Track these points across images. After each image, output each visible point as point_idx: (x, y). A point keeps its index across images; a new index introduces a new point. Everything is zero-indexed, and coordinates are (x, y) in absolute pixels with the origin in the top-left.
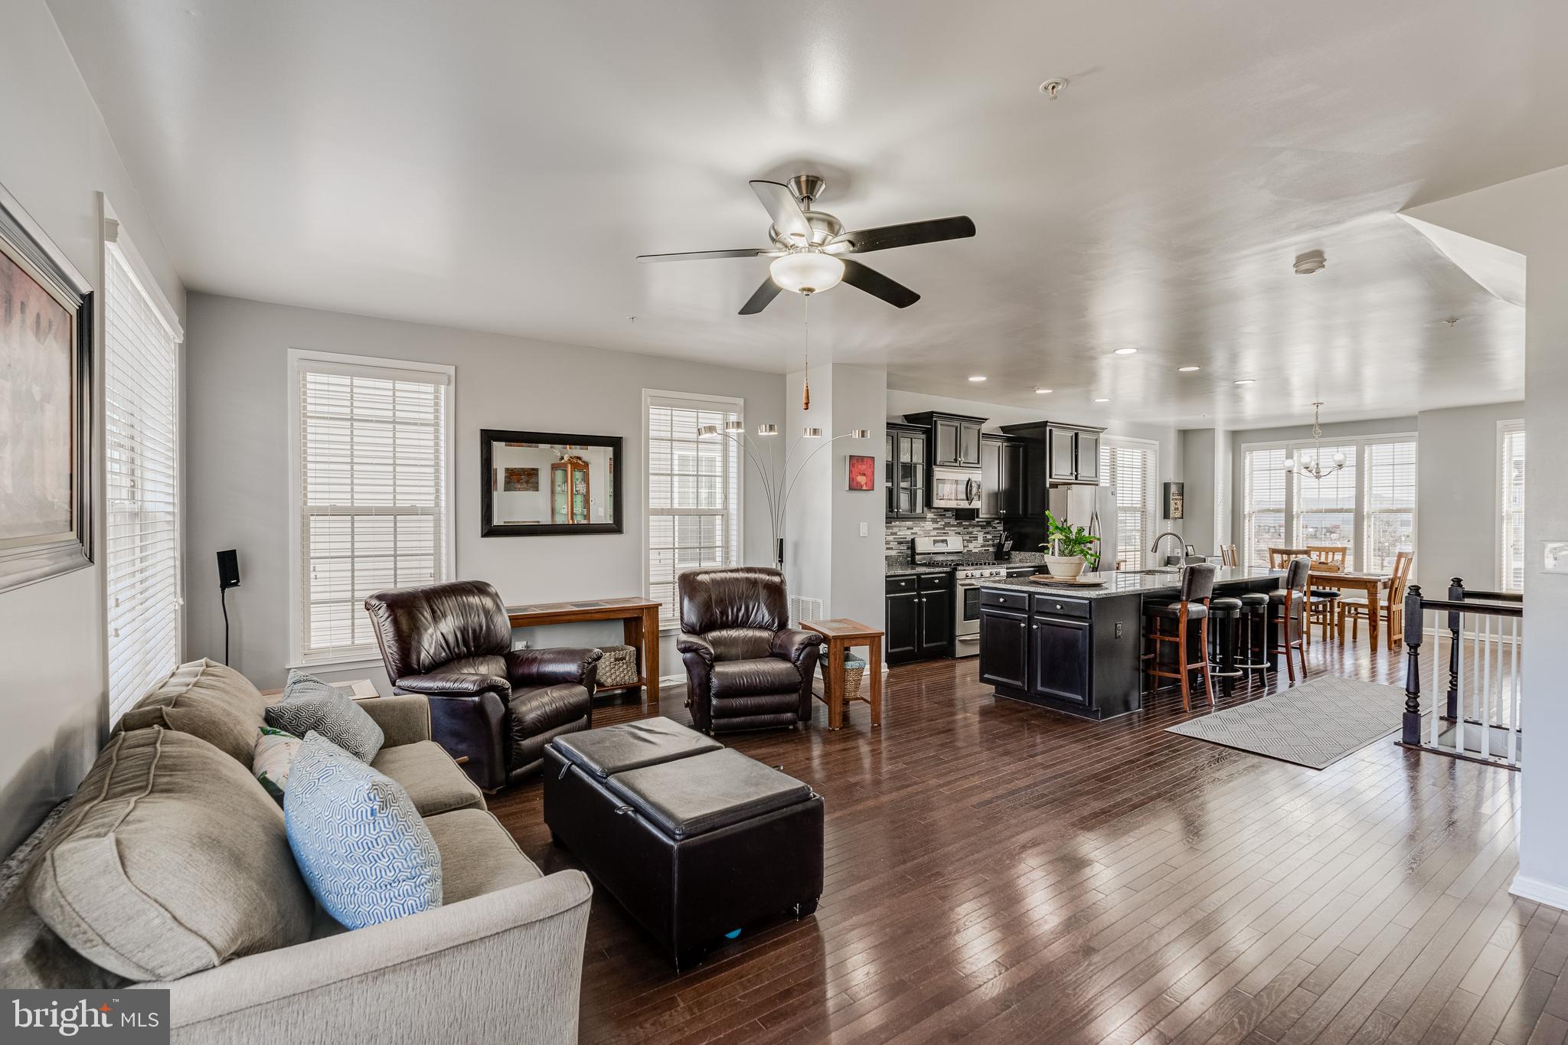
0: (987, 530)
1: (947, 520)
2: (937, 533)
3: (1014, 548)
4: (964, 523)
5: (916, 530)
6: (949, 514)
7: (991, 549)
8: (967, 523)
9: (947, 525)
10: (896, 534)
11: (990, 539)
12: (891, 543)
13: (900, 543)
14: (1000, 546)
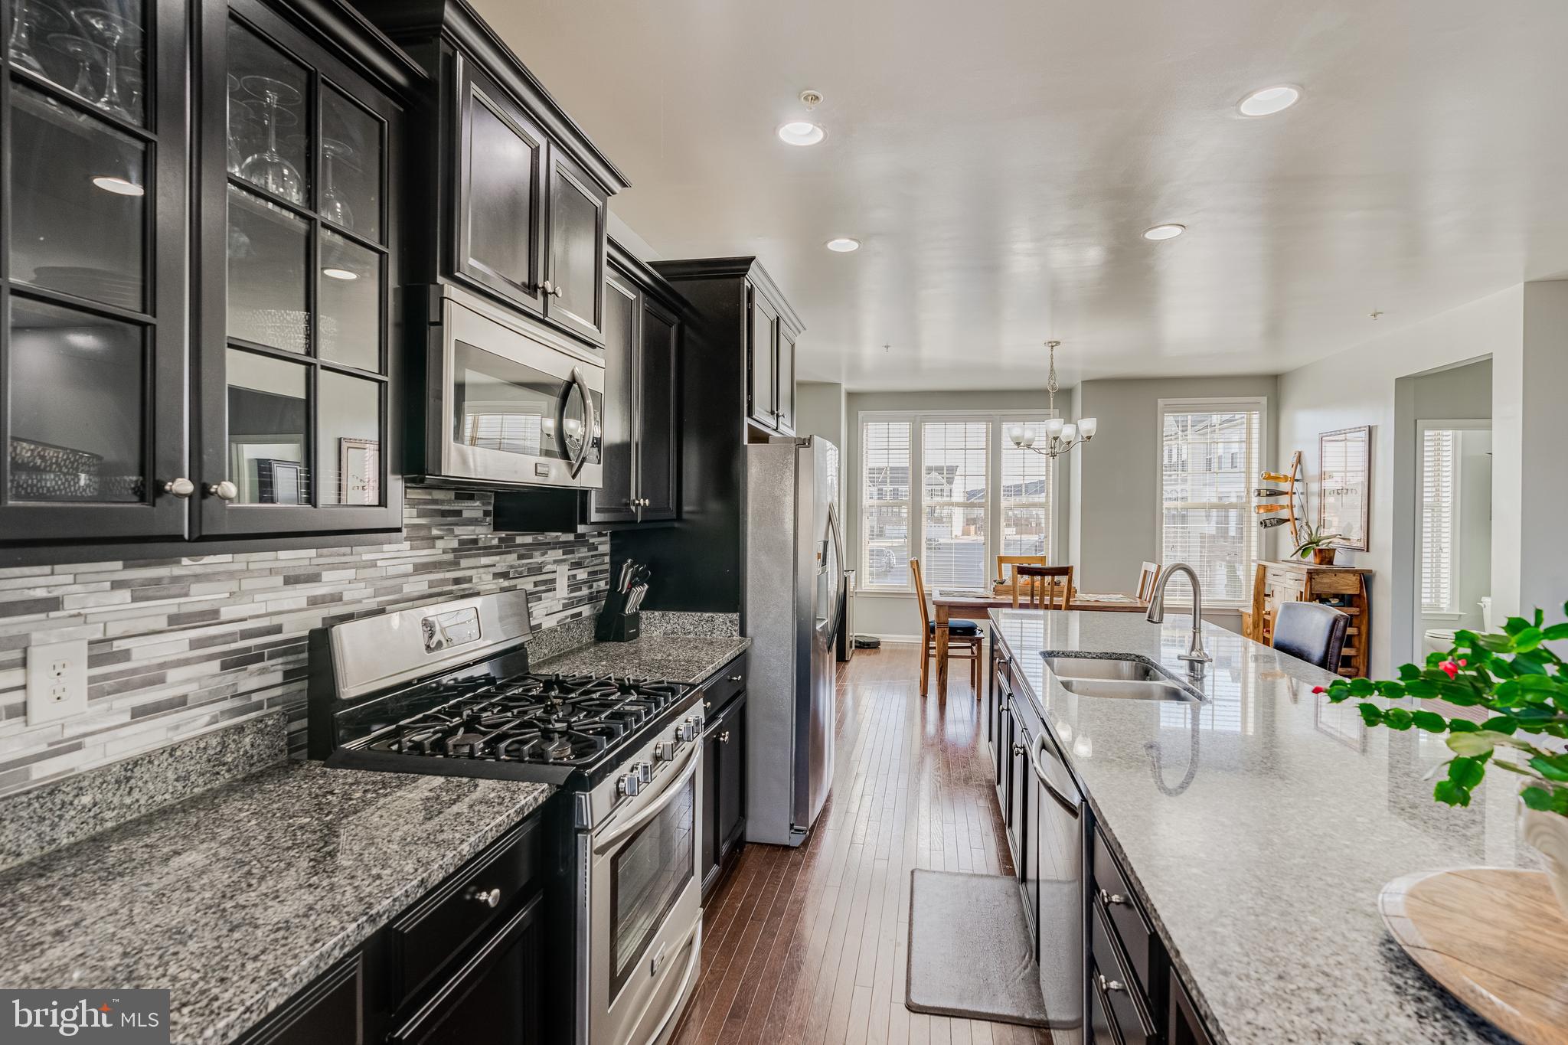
0: (575, 557)
1: (465, 532)
2: (431, 584)
3: (648, 604)
4: (519, 540)
5: (332, 581)
6: (473, 509)
7: (586, 610)
8: (528, 539)
9: (470, 547)
10: (211, 616)
11: (585, 582)
12: (173, 675)
13: (238, 661)
14: (616, 598)
